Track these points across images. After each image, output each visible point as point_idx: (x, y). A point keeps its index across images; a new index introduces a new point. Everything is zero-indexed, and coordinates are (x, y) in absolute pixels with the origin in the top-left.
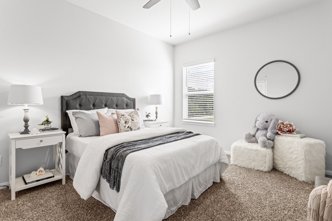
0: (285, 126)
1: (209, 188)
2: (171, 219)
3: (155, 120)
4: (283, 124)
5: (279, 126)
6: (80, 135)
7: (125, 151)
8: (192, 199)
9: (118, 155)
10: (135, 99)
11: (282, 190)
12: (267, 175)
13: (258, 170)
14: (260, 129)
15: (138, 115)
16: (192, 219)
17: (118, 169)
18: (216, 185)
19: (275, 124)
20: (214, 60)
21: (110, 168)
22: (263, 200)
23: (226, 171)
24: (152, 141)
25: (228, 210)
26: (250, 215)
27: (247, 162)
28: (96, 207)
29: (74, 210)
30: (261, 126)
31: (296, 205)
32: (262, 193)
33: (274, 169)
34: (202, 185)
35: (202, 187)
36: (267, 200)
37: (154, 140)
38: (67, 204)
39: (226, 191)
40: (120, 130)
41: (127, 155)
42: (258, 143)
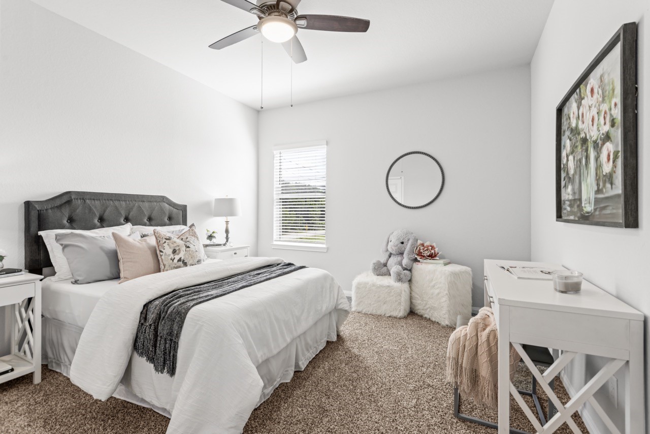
0: (426, 249)
1: (321, 351)
2: (265, 408)
3: (224, 245)
4: (424, 246)
5: (418, 249)
6: (73, 280)
7: (184, 303)
8: (295, 372)
9: (172, 312)
10: (186, 206)
11: (420, 341)
12: (403, 322)
13: (390, 317)
14: (394, 255)
15: (197, 238)
16: (297, 401)
17: (172, 336)
18: (331, 346)
19: (413, 246)
20: (327, 142)
21: (156, 335)
22: (396, 358)
23: (345, 323)
24: (228, 283)
25: (350, 380)
26: (379, 381)
27: (375, 305)
28: (122, 413)
29: (73, 426)
30: (394, 249)
31: (436, 359)
32: (396, 348)
33: (412, 313)
34: (311, 347)
35: (311, 352)
36: (402, 357)
37: (230, 280)
38: (56, 418)
39: (346, 352)
40: (162, 267)
41: (189, 309)
42: (390, 275)
